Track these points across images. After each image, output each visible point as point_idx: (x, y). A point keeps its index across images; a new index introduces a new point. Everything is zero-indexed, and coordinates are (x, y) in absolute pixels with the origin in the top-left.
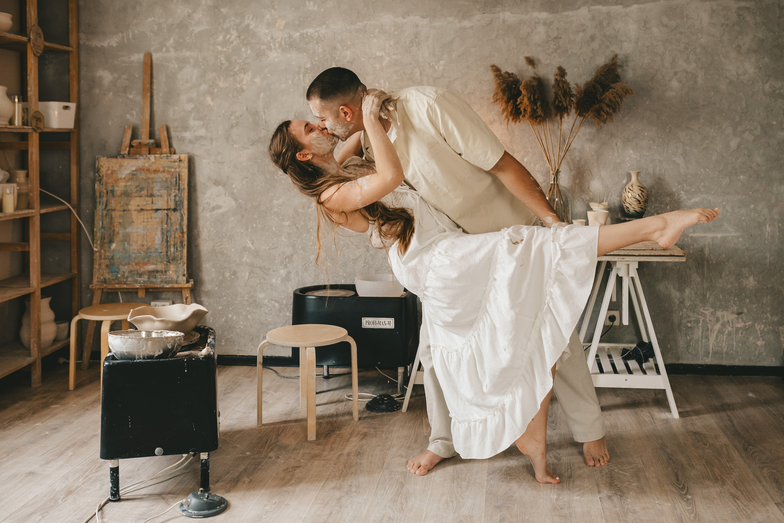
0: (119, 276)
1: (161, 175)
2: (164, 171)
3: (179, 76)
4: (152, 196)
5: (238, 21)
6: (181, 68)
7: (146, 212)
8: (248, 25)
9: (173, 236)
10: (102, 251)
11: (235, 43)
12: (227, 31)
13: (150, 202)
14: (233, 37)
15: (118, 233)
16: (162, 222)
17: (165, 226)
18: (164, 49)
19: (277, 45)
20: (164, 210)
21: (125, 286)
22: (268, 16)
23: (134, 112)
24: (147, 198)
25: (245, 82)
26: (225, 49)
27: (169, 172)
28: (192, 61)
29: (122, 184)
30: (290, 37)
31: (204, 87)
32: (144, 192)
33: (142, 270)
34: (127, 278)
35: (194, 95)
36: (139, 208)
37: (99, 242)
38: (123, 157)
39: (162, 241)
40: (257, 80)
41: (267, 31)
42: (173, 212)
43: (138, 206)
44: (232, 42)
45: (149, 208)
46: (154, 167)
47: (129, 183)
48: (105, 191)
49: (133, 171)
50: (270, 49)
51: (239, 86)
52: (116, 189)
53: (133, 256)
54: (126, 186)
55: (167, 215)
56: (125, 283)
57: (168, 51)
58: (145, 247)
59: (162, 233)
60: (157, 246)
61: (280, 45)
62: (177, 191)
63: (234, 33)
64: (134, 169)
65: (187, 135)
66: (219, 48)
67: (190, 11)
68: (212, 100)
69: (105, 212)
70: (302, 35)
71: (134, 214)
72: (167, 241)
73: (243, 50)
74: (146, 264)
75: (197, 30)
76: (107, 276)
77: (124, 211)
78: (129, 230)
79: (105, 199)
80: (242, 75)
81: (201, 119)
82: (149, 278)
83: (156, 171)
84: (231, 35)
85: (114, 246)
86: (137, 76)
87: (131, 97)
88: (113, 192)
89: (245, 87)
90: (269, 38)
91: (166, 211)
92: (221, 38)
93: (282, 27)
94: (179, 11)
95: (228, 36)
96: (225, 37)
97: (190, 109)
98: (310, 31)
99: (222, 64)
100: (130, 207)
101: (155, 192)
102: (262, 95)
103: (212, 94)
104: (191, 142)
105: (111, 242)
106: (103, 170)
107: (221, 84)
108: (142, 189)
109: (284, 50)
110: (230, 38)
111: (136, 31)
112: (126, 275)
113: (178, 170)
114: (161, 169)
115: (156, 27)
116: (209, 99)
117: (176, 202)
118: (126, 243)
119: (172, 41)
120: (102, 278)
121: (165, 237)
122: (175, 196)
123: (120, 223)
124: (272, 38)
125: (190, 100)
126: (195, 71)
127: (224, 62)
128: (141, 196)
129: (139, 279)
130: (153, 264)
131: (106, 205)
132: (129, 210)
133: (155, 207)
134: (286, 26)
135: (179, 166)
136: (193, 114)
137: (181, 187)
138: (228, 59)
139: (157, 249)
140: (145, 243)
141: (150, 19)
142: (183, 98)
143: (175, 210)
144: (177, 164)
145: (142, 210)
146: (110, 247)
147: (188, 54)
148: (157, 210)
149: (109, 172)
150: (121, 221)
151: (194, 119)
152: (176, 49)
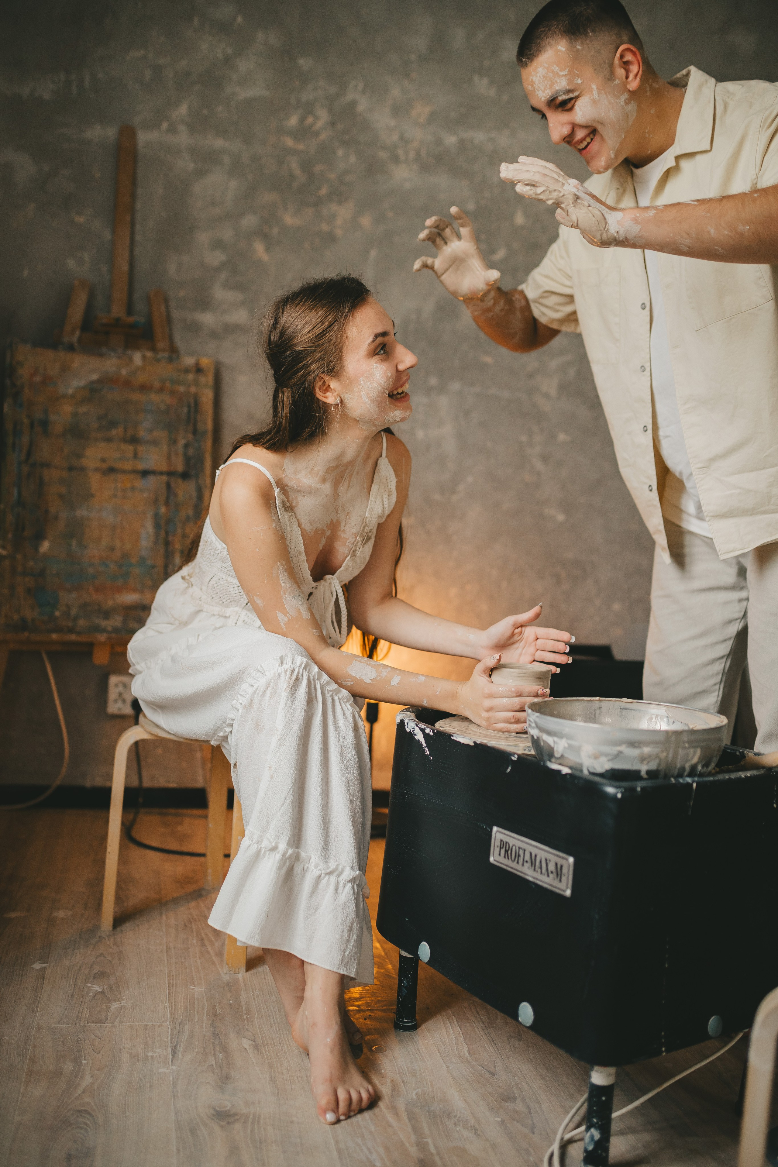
0: (57, 614)
1: (155, 397)
2: (161, 390)
3: (197, 188)
4: (134, 440)
5: (333, 90)
6: (200, 173)
7: (120, 477)
8: (353, 104)
9: (179, 532)
10: (19, 557)
11: (323, 136)
12: (309, 109)
13: (130, 454)
14: (320, 124)
15: (56, 518)
16: (156, 501)
17: (163, 510)
18: (165, 125)
19: (412, 155)
20: (161, 473)
21: (73, 637)
22: (396, 92)
23: (86, 256)
24: (124, 446)
25: (339, 222)
26: (301, 146)
27: (173, 392)
28: (227, 160)
29: (67, 409)
30: (439, 142)
31: (249, 221)
32: (117, 432)
33: (110, 602)
34: (76, 618)
35: (227, 234)
36: (105, 466)
37: (10, 536)
38: (71, 348)
39: (156, 542)
40: (366, 221)
41: (392, 122)
42: (180, 481)
43: (103, 460)
44: (317, 134)
45: (128, 466)
46: (141, 378)
47: (83, 409)
48: (26, 421)
49: (93, 382)
50: (396, 160)
51: (325, 227)
52: (53, 417)
53: (91, 570)
54: (75, 414)
55: (168, 486)
56: (71, 631)
57: (173, 130)
58: (118, 554)
59: (157, 526)
60: (144, 553)
61: (418, 157)
62: (190, 436)
63: (323, 116)
64: (95, 377)
65: (207, 319)
66: (289, 142)
67: (229, 51)
68: (268, 249)
69: (25, 469)
70: (462, 142)
71: (95, 480)
72: (167, 543)
73: (340, 153)
74: (119, 590)
75: (243, 94)
76: (29, 614)
77: (71, 469)
78: (81, 512)
79: (25, 439)
80: (334, 207)
81: (240, 287)
82: (125, 621)
83: (144, 388)
84: (316, 118)
85: (45, 546)
86: (97, 175)
87: (80, 219)
88: (45, 424)
89: (339, 232)
90: (395, 137)
91: (164, 478)
92: (293, 121)
93: (422, 120)
94: (204, 46)
95: (310, 120)
96: (302, 120)
97: (216, 263)
98: (479, 136)
99: (292, 177)
100: (84, 462)
101: (142, 433)
102: (373, 253)
103: (266, 237)
104: (214, 335)
105: (39, 537)
106: (24, 373)
107: (289, 220)
108: (113, 424)
109: (425, 168)
110: (312, 125)
111: (101, 75)
112: (74, 612)
113: (193, 389)
114: (157, 384)
115: (148, 74)
116: (259, 247)
117: (187, 459)
118: (74, 543)
119: (183, 109)
120: (16, 617)
121: (162, 533)
122: (186, 446)
123: (61, 496)
124: (402, 138)
125: (218, 244)
126: (233, 184)
127: (298, 172)
128: (109, 440)
129: (103, 623)
130: (134, 590)
131: (29, 454)
132: (82, 469)
133: (141, 466)
134: (432, 118)
135: (196, 382)
136: (223, 276)
137: (200, 427)
138: (306, 166)
139: (142, 559)
140: (118, 543)
141: (138, 53)
142: (203, 237)
143: (185, 476)
144: (190, 377)
145: (112, 470)
146: (36, 548)
147: (219, 143)
148: (145, 473)
149: (38, 379)
150: (63, 490)
151: (226, 286)
152: (192, 129)
